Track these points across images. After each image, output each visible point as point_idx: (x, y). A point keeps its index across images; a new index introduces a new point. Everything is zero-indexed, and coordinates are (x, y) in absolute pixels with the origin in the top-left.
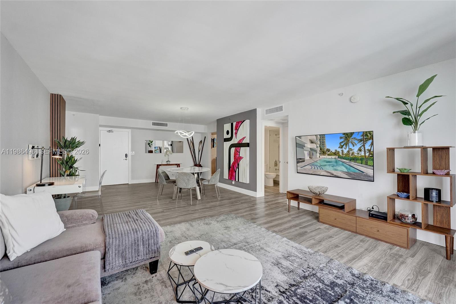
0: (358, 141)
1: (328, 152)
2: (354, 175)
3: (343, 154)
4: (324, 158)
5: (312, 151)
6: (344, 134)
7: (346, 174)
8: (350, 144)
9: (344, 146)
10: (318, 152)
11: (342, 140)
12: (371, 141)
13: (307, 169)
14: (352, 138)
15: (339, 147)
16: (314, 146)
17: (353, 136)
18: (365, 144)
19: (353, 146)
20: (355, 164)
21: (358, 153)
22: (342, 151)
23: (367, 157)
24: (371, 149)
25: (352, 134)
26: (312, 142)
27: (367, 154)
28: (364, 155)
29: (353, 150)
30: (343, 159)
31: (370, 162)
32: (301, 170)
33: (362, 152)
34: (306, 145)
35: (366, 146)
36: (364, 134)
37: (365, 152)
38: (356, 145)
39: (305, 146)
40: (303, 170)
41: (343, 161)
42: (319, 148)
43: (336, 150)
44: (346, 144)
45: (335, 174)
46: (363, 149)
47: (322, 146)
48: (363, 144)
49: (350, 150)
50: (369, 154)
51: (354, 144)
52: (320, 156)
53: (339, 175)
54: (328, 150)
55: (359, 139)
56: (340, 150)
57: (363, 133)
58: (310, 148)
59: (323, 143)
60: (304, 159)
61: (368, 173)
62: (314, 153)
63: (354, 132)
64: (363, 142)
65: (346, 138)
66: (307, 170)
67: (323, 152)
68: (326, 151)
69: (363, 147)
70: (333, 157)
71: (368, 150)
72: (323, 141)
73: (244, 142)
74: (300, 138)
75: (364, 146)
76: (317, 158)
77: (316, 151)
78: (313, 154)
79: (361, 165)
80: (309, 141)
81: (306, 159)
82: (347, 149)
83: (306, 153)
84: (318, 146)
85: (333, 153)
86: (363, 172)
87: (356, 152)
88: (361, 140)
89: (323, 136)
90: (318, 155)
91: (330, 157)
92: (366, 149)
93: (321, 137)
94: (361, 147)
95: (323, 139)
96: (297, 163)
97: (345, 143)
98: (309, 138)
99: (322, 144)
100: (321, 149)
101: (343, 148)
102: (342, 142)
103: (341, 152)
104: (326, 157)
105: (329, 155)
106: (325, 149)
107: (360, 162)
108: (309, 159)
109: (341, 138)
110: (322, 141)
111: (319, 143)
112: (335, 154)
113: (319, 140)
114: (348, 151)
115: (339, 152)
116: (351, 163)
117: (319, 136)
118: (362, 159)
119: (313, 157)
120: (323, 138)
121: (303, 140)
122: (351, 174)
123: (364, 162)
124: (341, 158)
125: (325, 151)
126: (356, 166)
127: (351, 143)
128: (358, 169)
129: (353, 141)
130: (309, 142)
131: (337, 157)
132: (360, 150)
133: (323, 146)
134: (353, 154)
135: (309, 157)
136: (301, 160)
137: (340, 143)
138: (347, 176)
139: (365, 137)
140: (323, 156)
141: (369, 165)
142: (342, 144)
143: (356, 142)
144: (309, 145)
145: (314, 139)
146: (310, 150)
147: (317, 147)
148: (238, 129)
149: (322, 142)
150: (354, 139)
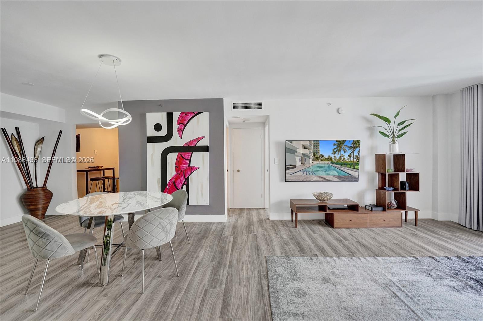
0: (349, 148)
1: (322, 157)
2: (344, 178)
3: (335, 160)
4: (317, 163)
5: (304, 157)
6: (337, 141)
7: (337, 178)
8: (342, 151)
9: (337, 153)
10: (311, 157)
11: (335, 147)
12: (358, 148)
13: (299, 175)
14: (344, 145)
15: (332, 153)
16: (307, 152)
17: (345, 144)
18: (354, 151)
19: (345, 153)
20: (345, 168)
21: (348, 159)
22: (335, 157)
23: (355, 162)
24: (358, 155)
25: (344, 141)
26: (305, 148)
27: (355, 160)
28: (353, 160)
29: (344, 156)
30: (335, 164)
31: (356, 166)
32: (291, 177)
33: (351, 158)
34: (297, 150)
35: (354, 153)
36: (354, 143)
37: (354, 157)
38: (347, 151)
39: (296, 152)
40: (294, 177)
41: (335, 166)
42: (312, 154)
43: (329, 156)
44: (339, 151)
45: (327, 178)
46: (352, 156)
47: (315, 152)
48: (352, 151)
49: (341, 156)
50: (357, 160)
51: (345, 150)
52: (313, 162)
53: (330, 179)
54: (322, 156)
55: (350, 146)
56: (333, 156)
57: (353, 141)
58: (302, 154)
59: (317, 149)
60: (295, 165)
61: (355, 176)
62: (307, 159)
63: (346, 140)
64: (352, 149)
65: (339, 145)
66: (298, 177)
67: (316, 157)
68: (320, 157)
69: (352, 154)
70: (326, 162)
71: (356, 156)
72: (317, 147)
73: (200, 144)
74: (291, 143)
75: (353, 152)
76: (310, 163)
77: (309, 157)
78: (305, 160)
79: (350, 169)
80: (301, 145)
81: (297, 165)
82: (340, 155)
83: (298, 159)
84: (312, 151)
85: (326, 158)
86: (351, 175)
87: (347, 158)
88: (351, 148)
89: (317, 142)
90: (311, 160)
91: (323, 162)
92: (355, 155)
93: (315, 143)
94: (351, 153)
95: (317, 145)
96: (286, 170)
97: (337, 150)
98: (302, 143)
99: (315, 150)
100: (314, 155)
101: (336, 154)
102: (335, 149)
103: (333, 158)
104: (320, 163)
105: (322, 161)
106: (319, 155)
107: (349, 166)
108: (301, 165)
109: (334, 145)
110: (315, 146)
111: (313, 148)
112: (329, 159)
113: (312, 145)
114: (340, 157)
115: (332, 157)
116: (342, 168)
117: (313, 142)
118: (351, 164)
119: (306, 163)
120: (317, 143)
121: (294, 144)
122: (341, 177)
123: (352, 166)
124: (333, 163)
125: (318, 157)
126: (346, 170)
127: (343, 149)
128: (347, 172)
129: (345, 148)
130: (301, 147)
131: (330, 162)
132: (350, 156)
133: (317, 152)
134: (344, 159)
135: (300, 163)
136: (291, 166)
137: (334, 149)
138: (337, 180)
139: (354, 145)
140: (316, 162)
141: (356, 169)
142: (335, 151)
143: (347, 149)
144: (301, 151)
145: (308, 144)
146: (302, 156)
147: (310, 153)
148: (185, 123)
149: (315, 148)
150: (346, 146)
